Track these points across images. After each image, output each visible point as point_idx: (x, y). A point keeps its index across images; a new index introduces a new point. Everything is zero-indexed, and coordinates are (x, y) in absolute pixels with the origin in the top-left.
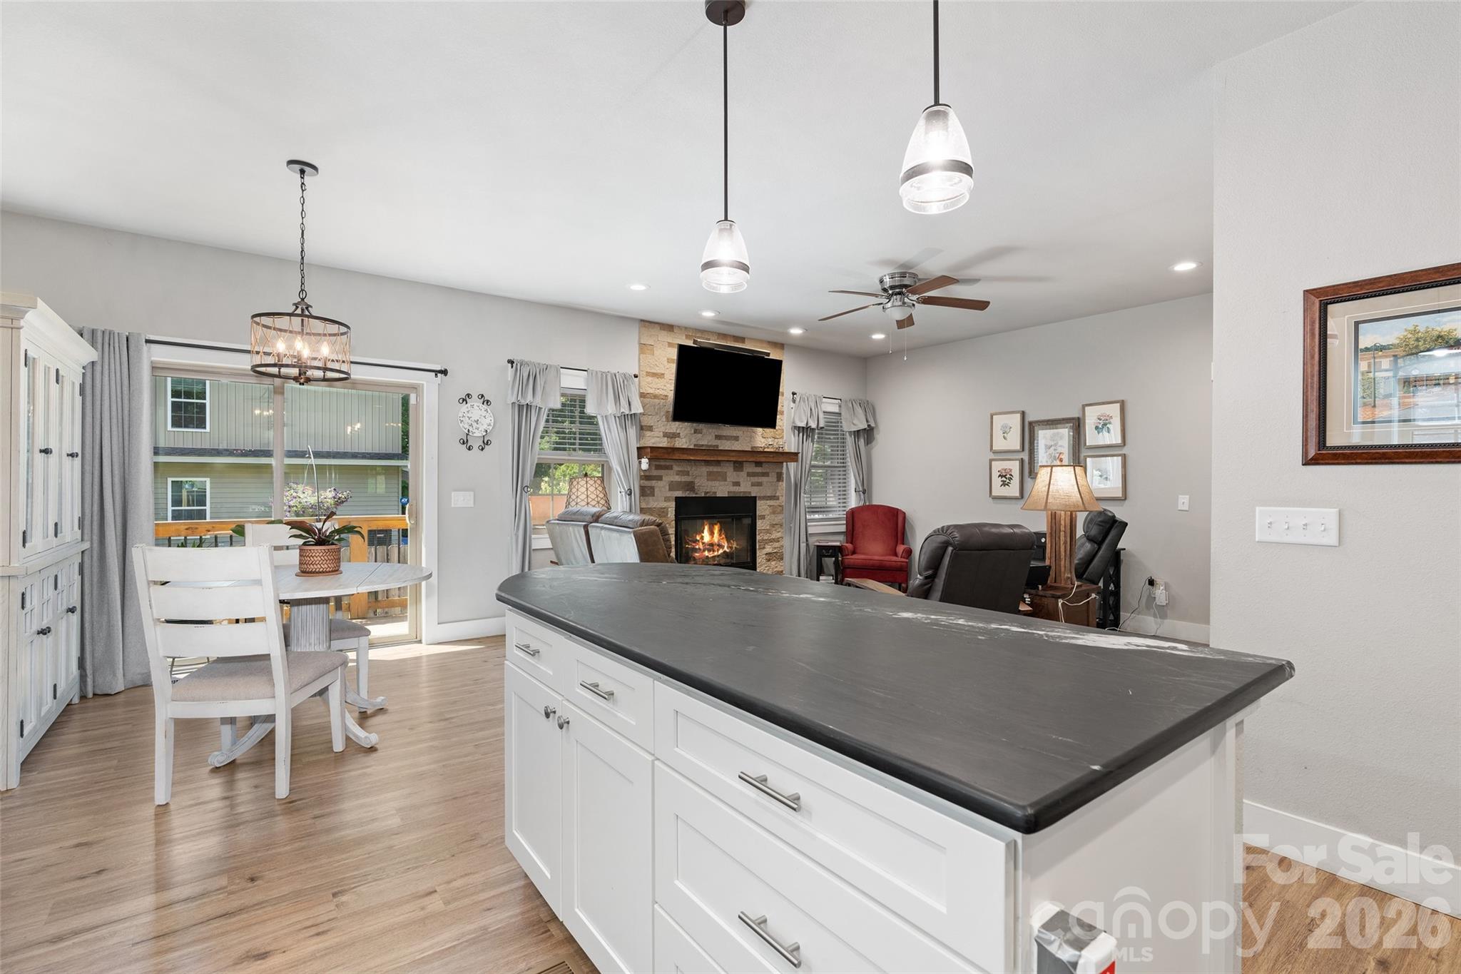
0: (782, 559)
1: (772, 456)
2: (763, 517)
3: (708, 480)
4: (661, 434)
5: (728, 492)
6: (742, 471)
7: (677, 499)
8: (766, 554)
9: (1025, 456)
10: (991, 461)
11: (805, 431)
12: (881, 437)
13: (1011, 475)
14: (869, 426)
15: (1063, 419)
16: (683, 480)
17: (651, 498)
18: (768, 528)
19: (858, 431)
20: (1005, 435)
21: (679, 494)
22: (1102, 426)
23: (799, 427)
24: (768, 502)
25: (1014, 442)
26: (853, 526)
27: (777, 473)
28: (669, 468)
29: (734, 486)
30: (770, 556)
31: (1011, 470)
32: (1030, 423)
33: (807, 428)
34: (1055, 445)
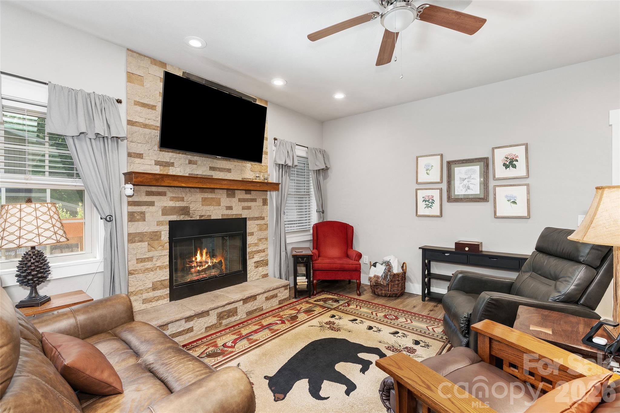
0: (267, 265)
1: (258, 185)
2: (252, 234)
3: (203, 205)
4: (153, 162)
5: (222, 215)
6: (234, 197)
7: (171, 223)
8: (255, 262)
9: (444, 186)
10: (417, 190)
11: (283, 167)
12: (333, 174)
13: (433, 200)
14: (326, 166)
15: (476, 159)
16: (177, 205)
17: (140, 223)
18: (256, 242)
19: (319, 170)
20: (428, 171)
21: (174, 218)
22: (510, 163)
23: (279, 164)
24: (256, 221)
25: (435, 176)
26: (317, 236)
27: (263, 199)
28: (163, 194)
29: (226, 209)
30: (258, 264)
31: (433, 197)
32: (449, 163)
33: (285, 166)
34: (469, 178)
